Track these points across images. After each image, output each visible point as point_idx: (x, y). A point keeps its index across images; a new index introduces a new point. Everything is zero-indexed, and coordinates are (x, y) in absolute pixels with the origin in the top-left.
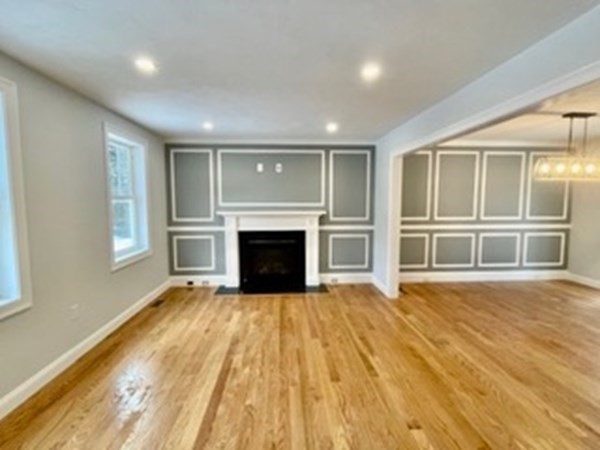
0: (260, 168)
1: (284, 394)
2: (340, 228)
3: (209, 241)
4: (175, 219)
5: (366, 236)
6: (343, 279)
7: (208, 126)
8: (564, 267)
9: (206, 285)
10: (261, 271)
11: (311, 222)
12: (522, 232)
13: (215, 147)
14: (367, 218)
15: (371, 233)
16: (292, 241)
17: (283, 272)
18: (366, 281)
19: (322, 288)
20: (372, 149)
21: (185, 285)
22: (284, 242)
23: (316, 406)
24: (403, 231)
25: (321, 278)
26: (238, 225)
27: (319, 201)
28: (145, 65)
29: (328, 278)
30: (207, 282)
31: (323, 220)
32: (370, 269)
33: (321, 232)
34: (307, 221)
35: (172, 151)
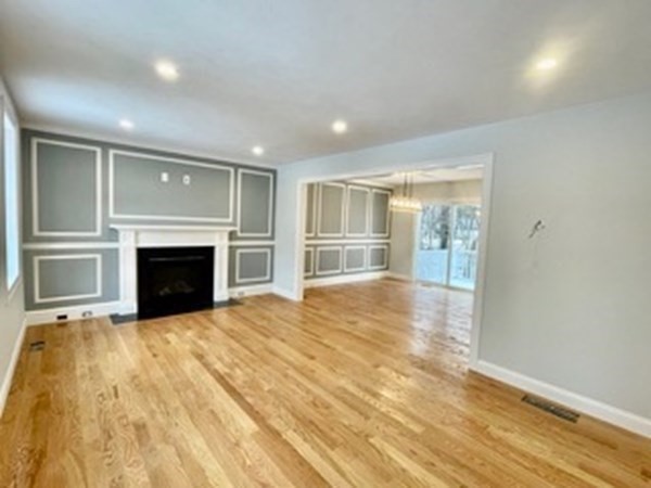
0: (165, 177)
1: (286, 376)
2: (246, 244)
3: (94, 260)
4: (36, 232)
5: (269, 251)
6: (249, 291)
7: (126, 124)
8: (387, 269)
9: (88, 316)
10: (162, 293)
11: (221, 238)
12: (367, 245)
13: (105, 146)
14: (269, 234)
15: (272, 247)
16: (200, 258)
17: (188, 290)
18: (268, 291)
19: (232, 302)
20: (274, 172)
21: (55, 320)
22: (191, 258)
23: (316, 376)
24: (307, 246)
25: (230, 293)
26: (137, 241)
27: (228, 217)
28: (167, 70)
29: (236, 292)
30: (90, 313)
31: (232, 236)
32: (271, 281)
33: (231, 247)
34: (217, 236)
35: (35, 141)
